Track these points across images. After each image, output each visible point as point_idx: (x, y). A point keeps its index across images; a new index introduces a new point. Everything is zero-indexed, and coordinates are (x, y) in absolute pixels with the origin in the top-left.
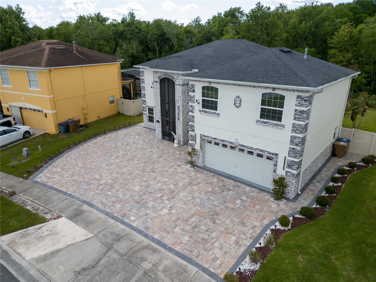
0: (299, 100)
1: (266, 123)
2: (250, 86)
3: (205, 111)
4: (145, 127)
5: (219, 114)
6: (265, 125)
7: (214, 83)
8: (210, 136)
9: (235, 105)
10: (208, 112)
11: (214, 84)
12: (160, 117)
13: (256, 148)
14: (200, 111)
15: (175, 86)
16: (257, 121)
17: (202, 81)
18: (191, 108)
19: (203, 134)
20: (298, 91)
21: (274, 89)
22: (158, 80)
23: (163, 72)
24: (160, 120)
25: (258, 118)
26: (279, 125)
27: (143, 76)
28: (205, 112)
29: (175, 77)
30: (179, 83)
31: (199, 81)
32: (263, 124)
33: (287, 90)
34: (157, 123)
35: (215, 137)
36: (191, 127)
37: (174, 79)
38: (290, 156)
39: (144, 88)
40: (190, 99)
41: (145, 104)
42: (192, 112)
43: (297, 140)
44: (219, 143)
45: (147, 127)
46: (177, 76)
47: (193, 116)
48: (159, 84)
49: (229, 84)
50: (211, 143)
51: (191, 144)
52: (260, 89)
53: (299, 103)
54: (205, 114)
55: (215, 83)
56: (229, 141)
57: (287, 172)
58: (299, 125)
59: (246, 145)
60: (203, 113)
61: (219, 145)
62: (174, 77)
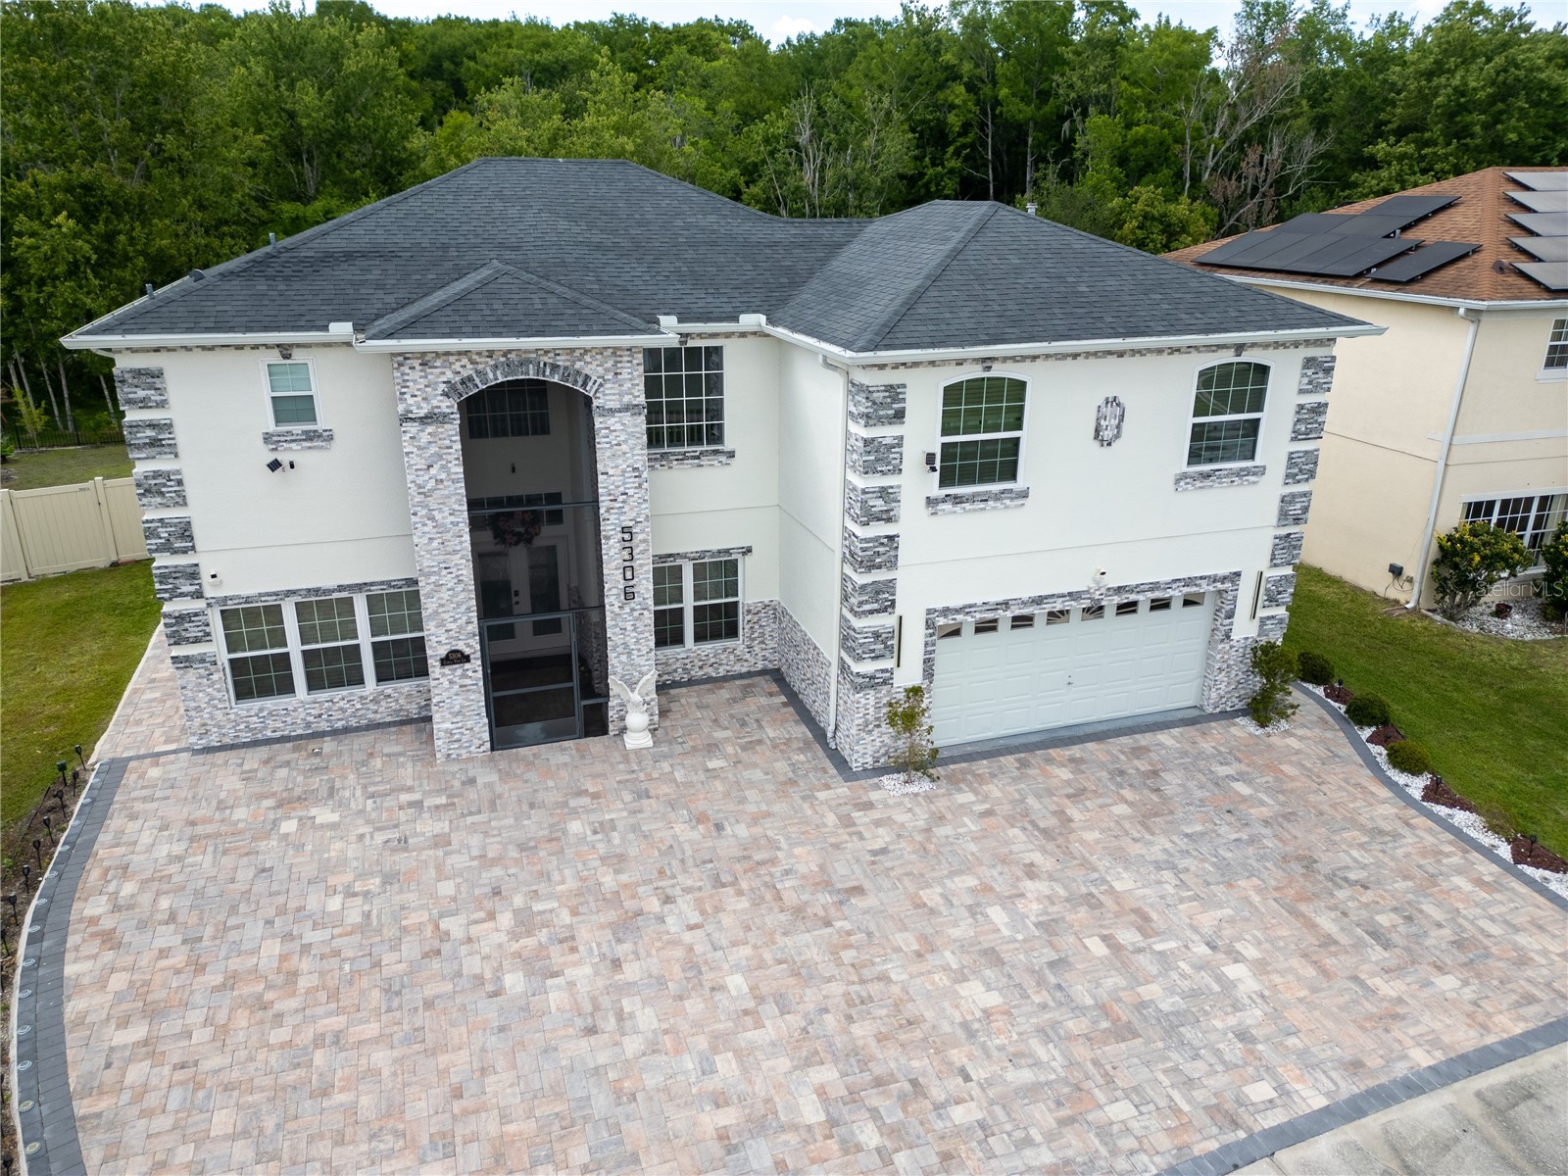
0: (1310, 372)
1: (1207, 476)
2: (1160, 351)
3: (956, 497)
4: (208, 750)
5: (1024, 494)
6: (1207, 483)
7: (1005, 359)
8: (980, 603)
9: (1096, 437)
10: (972, 499)
11: (1010, 365)
12: (474, 627)
13: (1169, 578)
14: (931, 502)
15: (598, 422)
16: (1181, 478)
17: (944, 362)
18: (880, 502)
19: (939, 606)
20: (1308, 343)
21: (1240, 348)
22: (448, 406)
23: (491, 354)
24: (472, 646)
25: (1184, 468)
26: (1248, 472)
27: (162, 405)
28: (957, 500)
29: (592, 368)
30: (626, 399)
31: (932, 363)
32: (1198, 484)
33: (1277, 345)
34: (447, 670)
35: (1000, 599)
36: (878, 593)
37: (584, 384)
38: (1276, 565)
39: (180, 483)
40: (877, 460)
41: (198, 595)
42: (889, 520)
43: (1298, 506)
44: (995, 621)
45: (227, 740)
46: (609, 364)
47: (891, 538)
48: (453, 430)
49: (1075, 356)
50: (956, 632)
51: (872, 678)
52: (1194, 355)
53: (1310, 383)
54: (958, 508)
55: (1008, 359)
56: (1066, 591)
57: (1263, 621)
58: (1306, 452)
59: (1134, 583)
60: (948, 506)
61: (994, 629)
62: (587, 371)
